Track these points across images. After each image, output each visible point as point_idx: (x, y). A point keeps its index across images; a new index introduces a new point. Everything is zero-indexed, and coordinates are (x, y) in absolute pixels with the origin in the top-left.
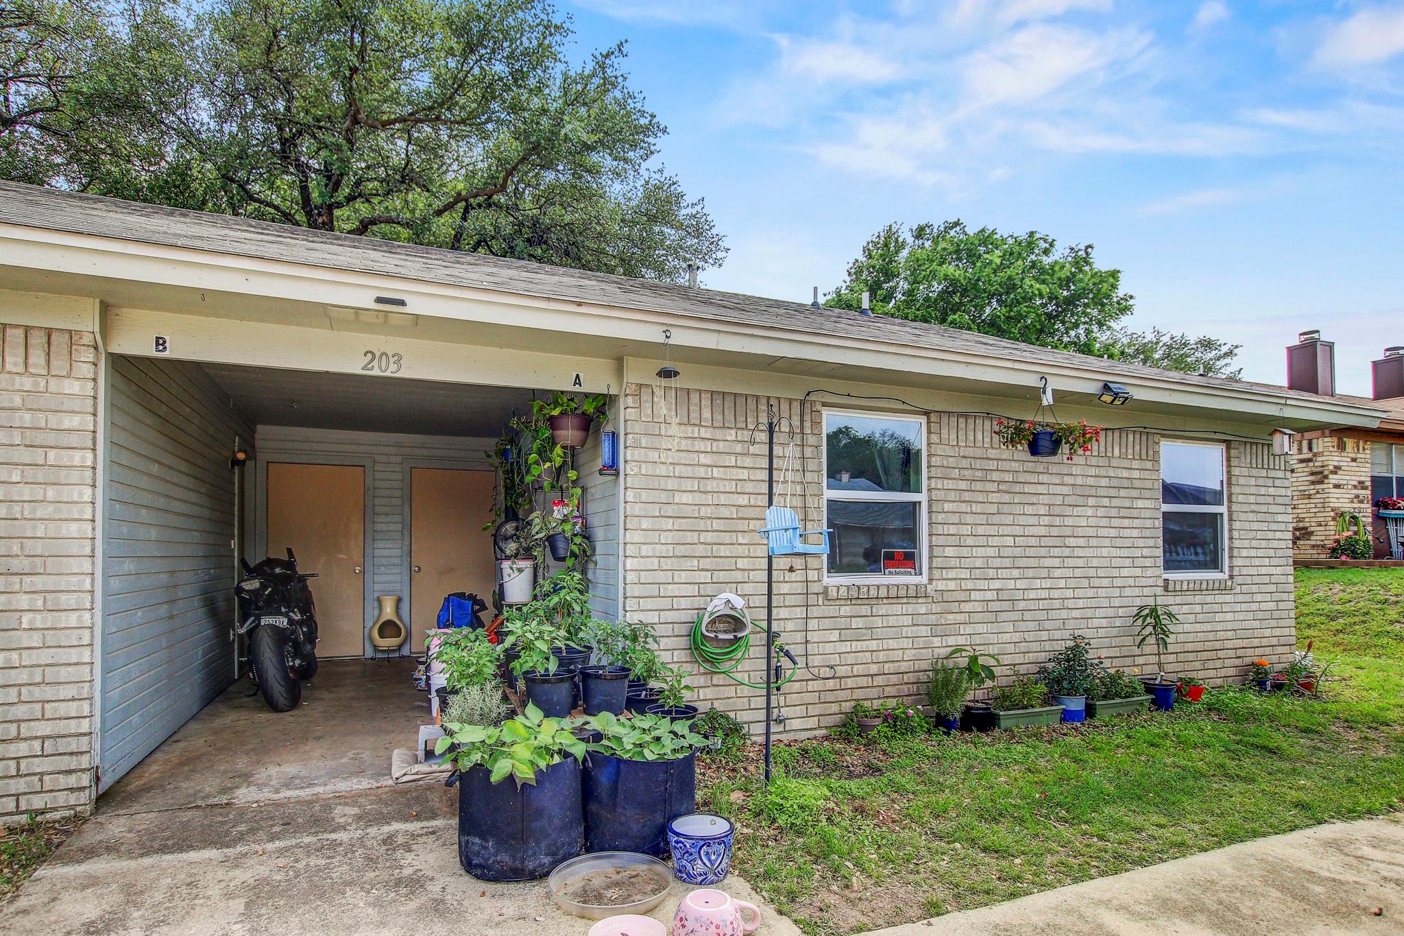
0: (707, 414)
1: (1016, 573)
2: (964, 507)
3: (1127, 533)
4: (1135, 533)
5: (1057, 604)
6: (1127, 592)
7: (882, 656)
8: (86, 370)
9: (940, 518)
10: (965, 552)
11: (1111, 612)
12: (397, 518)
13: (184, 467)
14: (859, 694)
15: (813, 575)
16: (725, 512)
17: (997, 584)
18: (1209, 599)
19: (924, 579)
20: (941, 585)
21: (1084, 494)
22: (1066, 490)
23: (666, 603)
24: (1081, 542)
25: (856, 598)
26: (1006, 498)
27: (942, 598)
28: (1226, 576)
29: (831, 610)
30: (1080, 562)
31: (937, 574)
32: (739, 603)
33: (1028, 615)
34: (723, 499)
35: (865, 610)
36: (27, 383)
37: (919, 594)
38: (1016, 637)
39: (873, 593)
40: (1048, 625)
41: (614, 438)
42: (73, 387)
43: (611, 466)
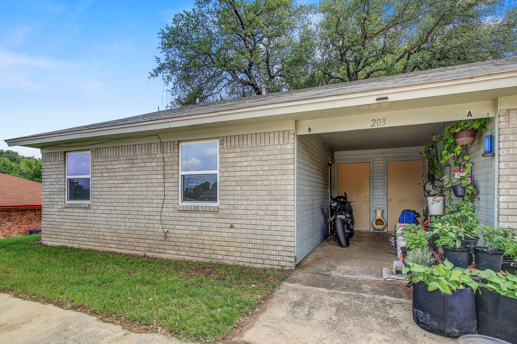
8: (292, 141)
12: (382, 181)
13: (315, 167)
36: (279, 147)
41: (492, 138)
42: (289, 146)
43: (491, 152)
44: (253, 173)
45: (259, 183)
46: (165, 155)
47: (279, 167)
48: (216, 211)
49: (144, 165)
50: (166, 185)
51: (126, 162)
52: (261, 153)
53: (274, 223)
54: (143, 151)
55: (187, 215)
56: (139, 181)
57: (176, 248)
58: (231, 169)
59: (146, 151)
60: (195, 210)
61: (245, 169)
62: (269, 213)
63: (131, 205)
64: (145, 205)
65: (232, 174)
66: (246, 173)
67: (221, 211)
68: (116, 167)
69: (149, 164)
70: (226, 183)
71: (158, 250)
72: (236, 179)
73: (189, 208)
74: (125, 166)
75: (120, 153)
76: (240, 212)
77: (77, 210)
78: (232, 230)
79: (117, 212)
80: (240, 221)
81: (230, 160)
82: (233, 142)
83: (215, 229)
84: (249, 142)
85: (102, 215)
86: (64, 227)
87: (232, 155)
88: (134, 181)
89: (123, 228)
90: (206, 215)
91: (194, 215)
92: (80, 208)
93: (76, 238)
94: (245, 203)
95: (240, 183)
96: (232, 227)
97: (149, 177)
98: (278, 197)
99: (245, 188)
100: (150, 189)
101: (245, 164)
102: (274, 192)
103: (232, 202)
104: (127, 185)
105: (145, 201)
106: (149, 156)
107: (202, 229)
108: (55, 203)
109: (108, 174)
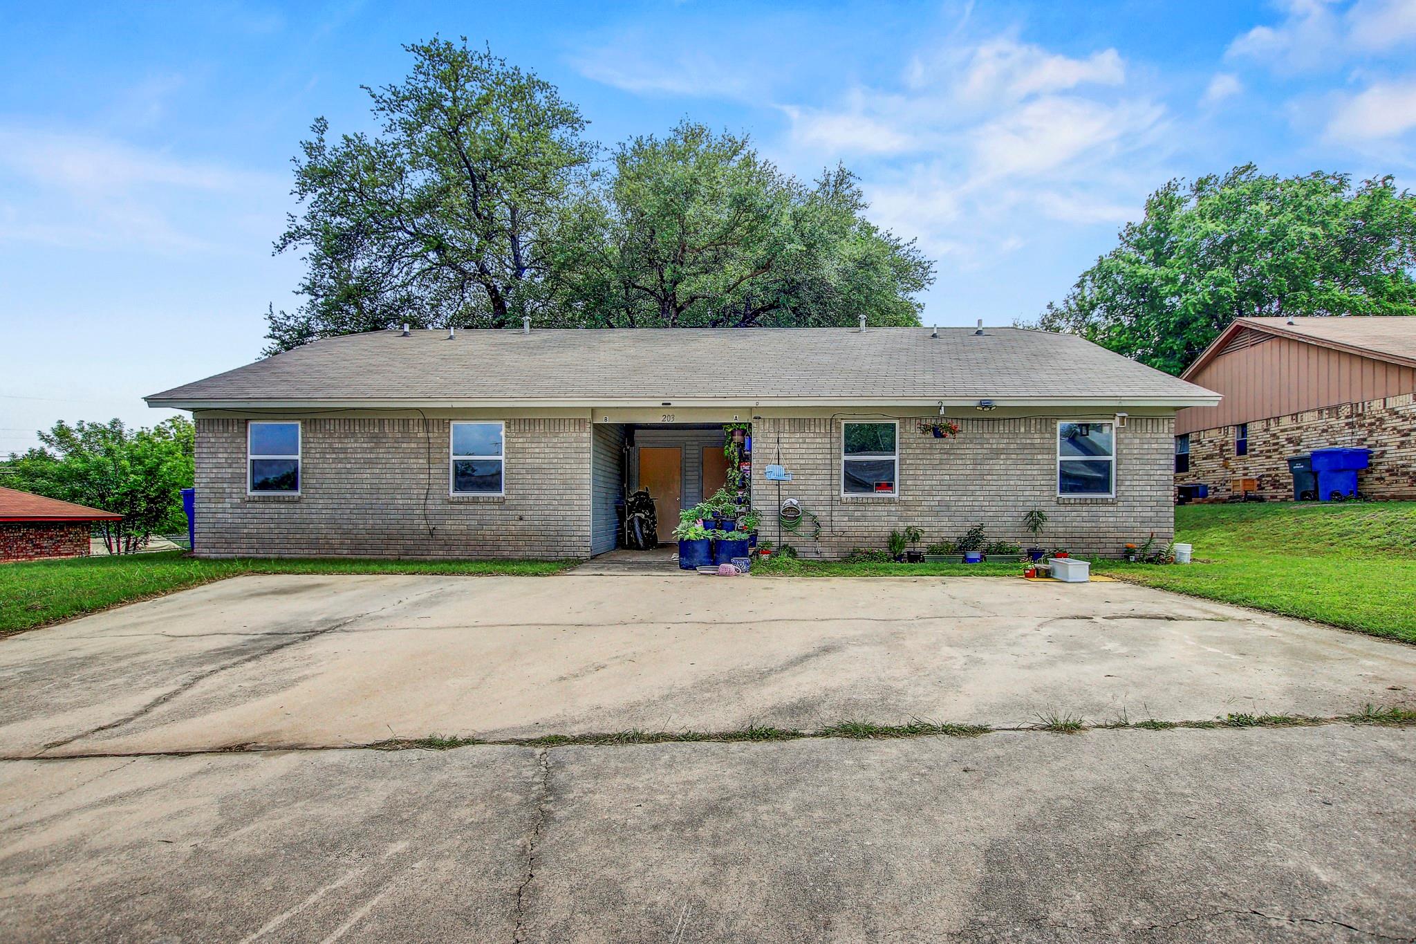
0: (787, 428)
1: (950, 493)
2: (918, 461)
3: (1029, 472)
4: (1035, 473)
5: (977, 508)
6: (1028, 503)
7: (870, 529)
8: (588, 430)
9: (904, 467)
10: (918, 483)
11: (1015, 514)
12: (696, 473)
13: (609, 454)
14: (858, 545)
15: (835, 493)
16: (795, 467)
17: (938, 498)
18: (1094, 509)
19: (896, 495)
20: (904, 498)
21: (997, 453)
22: (985, 451)
23: (769, 503)
24: (995, 477)
25: (855, 502)
26: (945, 457)
27: (904, 504)
28: (1113, 495)
29: (845, 508)
30: (994, 488)
31: (902, 493)
32: (795, 502)
33: (957, 514)
34: (793, 462)
35: (861, 508)
36: (574, 435)
37: (890, 501)
38: (949, 524)
39: (865, 501)
40: (969, 519)
42: (585, 435)
44: (546, 461)
45: (553, 471)
46: (431, 435)
47: (574, 455)
48: (502, 502)
49: (396, 445)
50: (432, 471)
51: (366, 440)
52: (555, 440)
53: (569, 513)
54: (396, 428)
55: (462, 507)
56: (388, 466)
57: (446, 548)
58: (520, 456)
59: (401, 429)
60: (475, 501)
61: (537, 455)
62: (563, 502)
63: (375, 496)
64: (399, 497)
65: (522, 461)
66: (537, 461)
67: (507, 503)
68: (349, 446)
69: (405, 445)
70: (514, 471)
71: (419, 553)
72: (526, 466)
73: (466, 500)
74: (365, 445)
75: (357, 428)
76: (531, 502)
77: (273, 506)
78: (521, 523)
79: (352, 506)
80: (530, 513)
81: (519, 445)
82: (522, 426)
83: (499, 523)
84: (542, 427)
85: (324, 512)
86: (246, 531)
87: (521, 440)
88: (380, 466)
89: (361, 526)
90: (488, 507)
91: (471, 507)
92: (279, 502)
93: (272, 546)
94: (537, 492)
95: (530, 471)
96: (521, 519)
97: (406, 461)
98: (574, 486)
99: (537, 476)
100: (407, 476)
101: (537, 450)
102: (569, 482)
103: (521, 492)
104: (368, 471)
105: (399, 491)
106: (405, 435)
107: (482, 522)
108: (225, 495)
109: (334, 456)
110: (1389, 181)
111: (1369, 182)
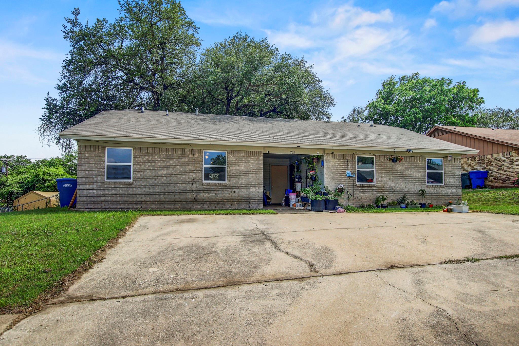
0: (337, 157)
1: (393, 183)
2: (382, 171)
3: (418, 176)
4: (420, 176)
5: (402, 189)
6: (418, 187)
7: (367, 196)
8: (261, 156)
9: (378, 173)
10: (383, 179)
11: (414, 191)
14: (363, 202)
15: (354, 182)
16: (340, 172)
17: (389, 185)
18: (438, 189)
19: (375, 184)
20: (378, 185)
21: (407, 169)
22: (404, 168)
23: (331, 186)
24: (407, 177)
25: (362, 186)
26: (391, 170)
27: (378, 187)
28: (443, 185)
29: (358, 188)
30: (407, 181)
31: (377, 183)
32: (342, 186)
33: (395, 191)
34: (340, 170)
35: (364, 188)
36: (256, 158)
37: (374, 186)
38: (393, 194)
39: (365, 186)
40: (400, 192)
41: (323, 161)
42: (261, 158)
43: (323, 166)
44: (245, 168)
45: (248, 172)
46: (195, 156)
47: (256, 166)
48: (226, 185)
49: (179, 160)
50: (195, 172)
51: (165, 157)
52: (249, 160)
53: (254, 190)
54: (179, 152)
55: (208, 187)
56: (175, 169)
57: (202, 205)
58: (234, 166)
59: (181, 153)
61: (241, 166)
62: (252, 185)
63: (168, 182)
64: (180, 183)
65: (235, 168)
66: (241, 168)
67: (228, 185)
68: (157, 159)
69: (183, 160)
70: (231, 172)
71: (189, 207)
72: (236, 170)
73: (211, 184)
74: (164, 160)
75: (161, 152)
76: (239, 185)
77: (119, 186)
78: (234, 194)
79: (158, 187)
80: (238, 190)
81: (234, 161)
82: (235, 154)
83: (225, 194)
84: (243, 154)
85: (144, 189)
86: (104, 198)
87: (234, 159)
88: (171, 169)
89: (162, 196)
90: (220, 187)
91: (213, 187)
92: (122, 184)
93: (118, 205)
94: (241, 181)
95: (238, 172)
96: (234, 192)
97: (183, 167)
98: (256, 179)
99: (241, 175)
100: (184, 174)
101: (241, 164)
102: (254, 177)
103: (234, 181)
104: (166, 171)
105: (180, 180)
106: (183, 156)
107: (218, 194)
108: (93, 181)
109: (149, 164)
110: (464, 83)
111: (458, 83)
